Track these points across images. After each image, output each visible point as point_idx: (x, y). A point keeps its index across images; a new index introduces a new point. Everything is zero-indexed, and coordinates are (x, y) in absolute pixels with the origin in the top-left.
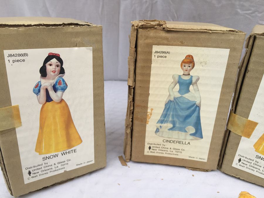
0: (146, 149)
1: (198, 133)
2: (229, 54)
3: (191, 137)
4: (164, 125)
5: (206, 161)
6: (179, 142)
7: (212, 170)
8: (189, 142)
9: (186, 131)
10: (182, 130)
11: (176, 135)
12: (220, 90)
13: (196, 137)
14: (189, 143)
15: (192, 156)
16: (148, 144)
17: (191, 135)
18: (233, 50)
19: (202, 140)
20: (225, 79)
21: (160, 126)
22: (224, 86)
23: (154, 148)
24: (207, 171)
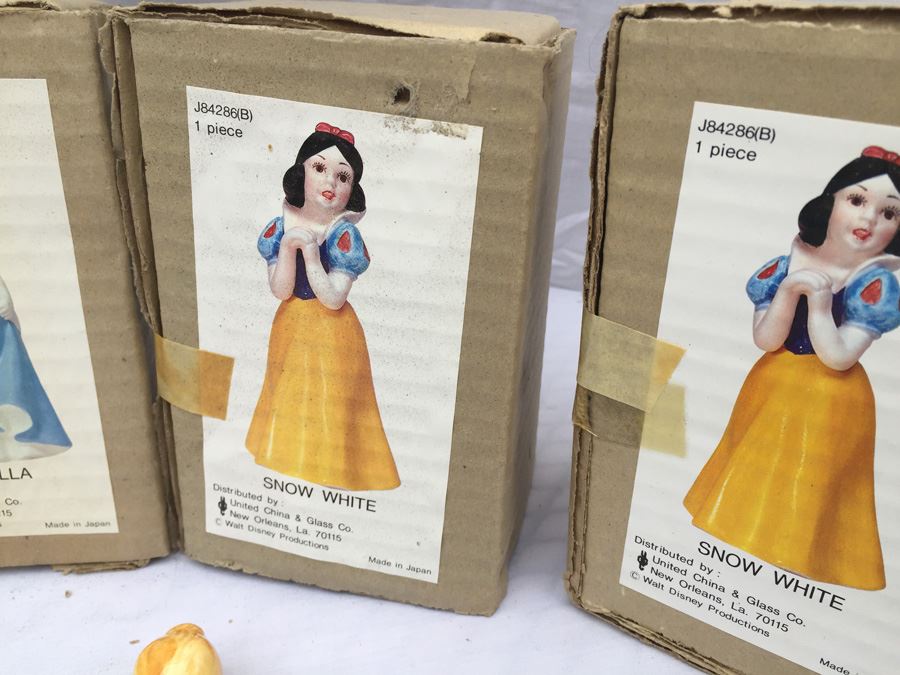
1: (46, 428)
2: (51, 101)
3: (26, 448)
5: (114, 529)
7: (154, 560)
8: (24, 469)
12: (68, 245)
13: (44, 442)
14: (25, 472)
15: (57, 519)
17: (21, 437)
18: (57, 83)
19: (71, 451)
20: (72, 202)
22: (78, 231)
24: (134, 566)
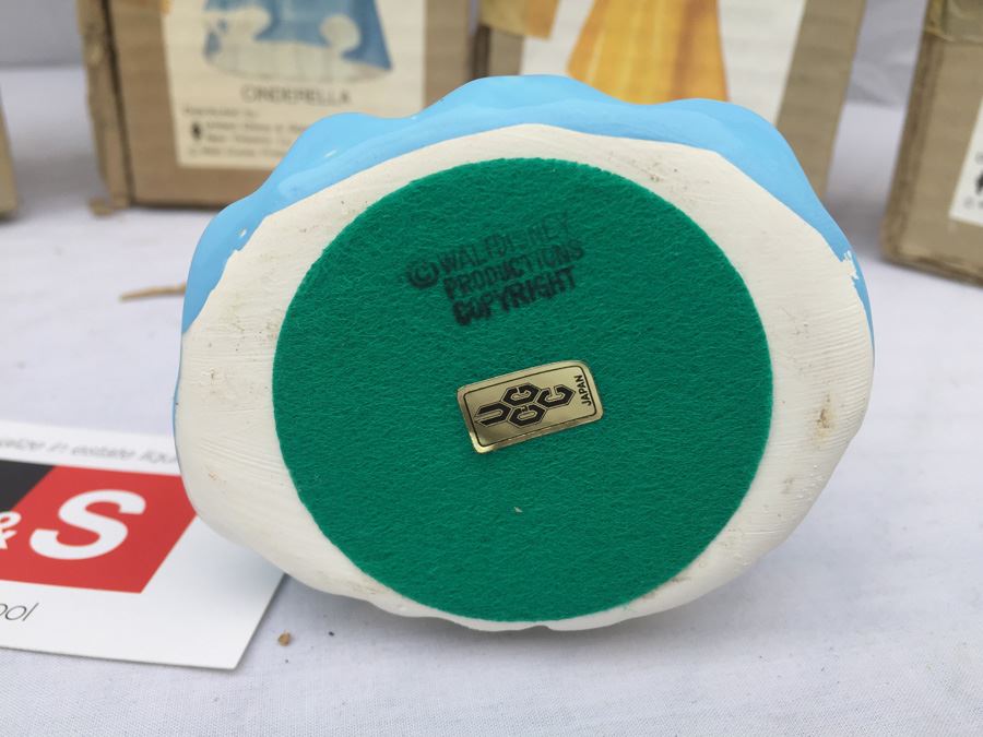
0: (184, 140)
1: (372, 47)
3: (348, 69)
4: (236, 16)
6: (308, 96)
8: (344, 93)
9: (323, 42)
10: (309, 34)
11: (290, 61)
13: (367, 63)
14: (344, 97)
16: (188, 110)
17: (347, 55)
19: (390, 76)
21: (223, 25)
23: (216, 132)
